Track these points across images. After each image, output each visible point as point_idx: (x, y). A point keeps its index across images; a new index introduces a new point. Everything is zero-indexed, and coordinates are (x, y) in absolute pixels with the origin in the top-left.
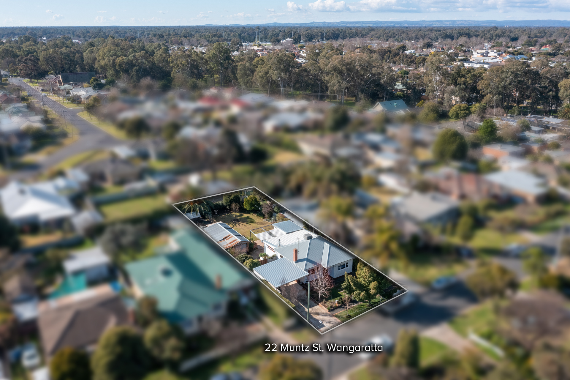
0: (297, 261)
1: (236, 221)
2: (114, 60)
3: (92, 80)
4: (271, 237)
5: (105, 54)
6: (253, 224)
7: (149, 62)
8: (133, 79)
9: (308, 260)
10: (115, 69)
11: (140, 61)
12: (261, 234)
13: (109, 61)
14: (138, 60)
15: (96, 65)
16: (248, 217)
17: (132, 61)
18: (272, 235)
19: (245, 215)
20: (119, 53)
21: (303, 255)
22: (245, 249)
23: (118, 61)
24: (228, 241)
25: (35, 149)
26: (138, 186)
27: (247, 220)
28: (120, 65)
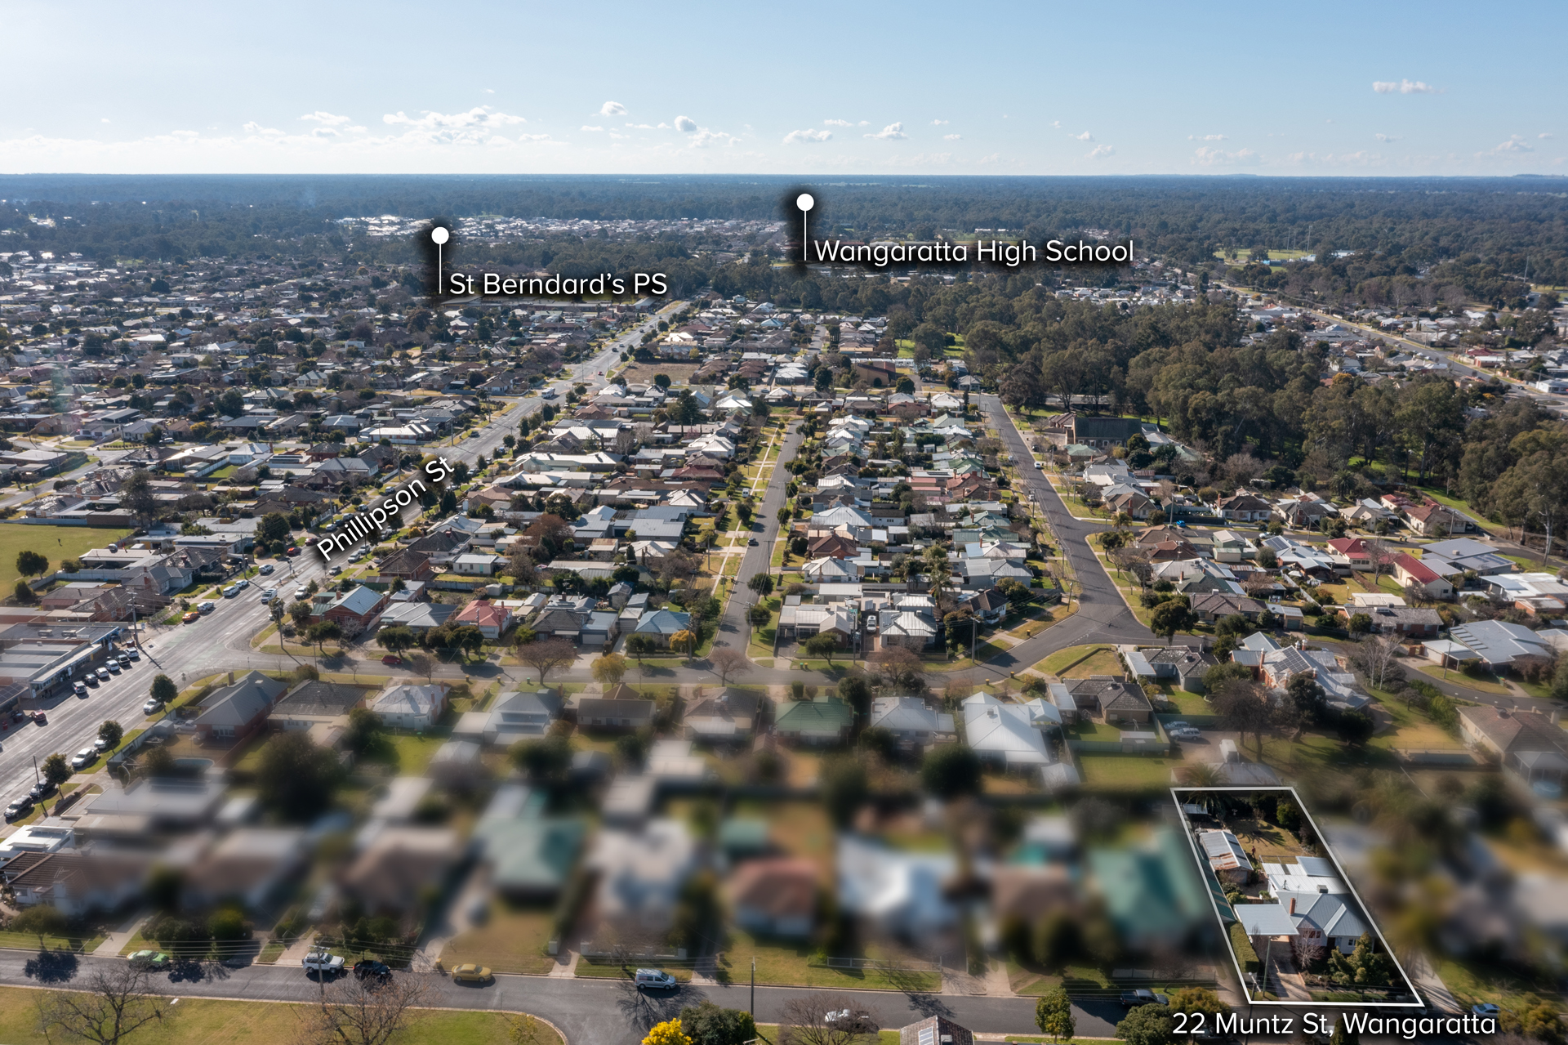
0: (1293, 914)
1: (1257, 834)
2: (1186, 398)
3: (1132, 439)
4: (1282, 872)
5: (1171, 379)
6: (1279, 847)
7: (1260, 409)
8: (1216, 449)
9: (1307, 918)
10: (1185, 415)
11: (1239, 407)
12: (1271, 865)
13: (1176, 399)
14: (1235, 403)
15: (1150, 397)
16: (1278, 834)
17: (1223, 405)
18: (1287, 872)
19: (1276, 829)
20: (1201, 382)
21: (1304, 908)
22: (1243, 878)
23: (1195, 400)
24: (1224, 861)
25: (1009, 623)
26: (1141, 737)
27: (1274, 839)
28: (1196, 411)
